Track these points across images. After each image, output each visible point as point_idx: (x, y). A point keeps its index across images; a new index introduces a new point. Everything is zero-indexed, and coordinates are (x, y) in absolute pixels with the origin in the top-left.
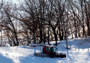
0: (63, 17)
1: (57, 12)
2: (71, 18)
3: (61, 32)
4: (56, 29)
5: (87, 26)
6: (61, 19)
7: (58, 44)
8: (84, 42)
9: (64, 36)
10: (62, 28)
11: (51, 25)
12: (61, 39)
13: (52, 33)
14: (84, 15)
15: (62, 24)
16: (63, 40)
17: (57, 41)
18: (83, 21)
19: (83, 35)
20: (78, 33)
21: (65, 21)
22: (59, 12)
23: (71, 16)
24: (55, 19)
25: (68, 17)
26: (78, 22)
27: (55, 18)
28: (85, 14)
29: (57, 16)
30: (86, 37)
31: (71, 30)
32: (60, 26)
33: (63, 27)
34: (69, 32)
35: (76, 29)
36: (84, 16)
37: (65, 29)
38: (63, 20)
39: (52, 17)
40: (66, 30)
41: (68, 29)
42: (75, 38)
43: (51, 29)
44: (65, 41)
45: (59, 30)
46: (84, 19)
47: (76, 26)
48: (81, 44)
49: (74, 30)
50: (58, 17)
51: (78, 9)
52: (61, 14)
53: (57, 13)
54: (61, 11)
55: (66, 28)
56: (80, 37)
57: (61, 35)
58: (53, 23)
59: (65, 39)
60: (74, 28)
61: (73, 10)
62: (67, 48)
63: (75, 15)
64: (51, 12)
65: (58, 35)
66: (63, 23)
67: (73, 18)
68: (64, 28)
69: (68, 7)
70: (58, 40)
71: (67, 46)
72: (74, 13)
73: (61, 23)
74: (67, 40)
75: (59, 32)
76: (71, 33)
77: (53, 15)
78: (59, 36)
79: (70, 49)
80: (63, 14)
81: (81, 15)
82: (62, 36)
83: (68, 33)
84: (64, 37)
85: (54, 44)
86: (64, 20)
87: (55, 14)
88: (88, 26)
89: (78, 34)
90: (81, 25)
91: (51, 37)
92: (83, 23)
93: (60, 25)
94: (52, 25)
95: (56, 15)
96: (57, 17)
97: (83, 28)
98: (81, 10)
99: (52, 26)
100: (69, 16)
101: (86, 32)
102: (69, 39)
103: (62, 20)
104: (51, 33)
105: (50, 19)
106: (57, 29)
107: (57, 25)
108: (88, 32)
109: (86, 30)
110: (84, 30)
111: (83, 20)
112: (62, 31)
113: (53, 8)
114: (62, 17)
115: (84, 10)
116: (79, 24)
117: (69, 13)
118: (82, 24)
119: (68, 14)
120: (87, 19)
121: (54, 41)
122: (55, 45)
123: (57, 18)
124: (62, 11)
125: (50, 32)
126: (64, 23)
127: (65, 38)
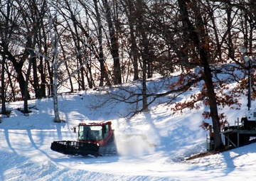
0: (42, 31)
1: (25, 16)
2: (67, 34)
3: (39, 74)
4: (22, 65)
5: (111, 56)
6: (36, 36)
7: (30, 108)
8: (105, 103)
9: (48, 86)
10: (41, 62)
11: (9, 54)
12: (40, 94)
13: (13, 76)
14: (103, 25)
15: (40, 51)
16: (45, 97)
17: (29, 102)
18: (100, 42)
19: (102, 81)
20: (87, 76)
21: (48, 41)
22: (32, 17)
23: (66, 28)
24: (21, 36)
25: (56, 30)
26: (86, 46)
27: (19, 34)
28: (104, 22)
29: (24, 29)
30: (111, 88)
31: (67, 69)
32: (35, 58)
33: (44, 59)
34: (61, 73)
35: (81, 64)
36: (102, 27)
37: (51, 65)
38: (43, 40)
39: (11, 32)
40: (52, 67)
41: (58, 66)
42: (79, 90)
43: (10, 67)
44: (52, 99)
45: (32, 70)
46: (103, 34)
47: (79, 57)
48: (96, 108)
49: (76, 68)
50: (28, 30)
51: (85, 8)
52: (38, 23)
53: (25, 19)
54: (36, 14)
55: (53, 61)
56: (94, 87)
57: (40, 83)
58: (15, 48)
59: (49, 94)
60: (74, 63)
61: (69, 10)
62: (57, 121)
63: (76, 23)
64: (7, 18)
65: (31, 82)
66: (43, 49)
67: (72, 32)
68: (47, 62)
69: (55, 3)
70: (29, 98)
71: (57, 116)
72: (73, 18)
73: (37, 49)
74: (56, 98)
75: (32, 74)
76: (66, 76)
77: (15, 26)
78: (34, 86)
79: (64, 122)
80: (42, 22)
81: (94, 24)
82: (43, 86)
83: (59, 76)
84: (47, 88)
85: (19, 109)
86: (45, 40)
87: (19, 22)
88: (113, 57)
89: (88, 78)
90: (95, 53)
91: (9, 89)
92: (101, 48)
93: (34, 54)
94: (13, 54)
95: (24, 27)
96: (26, 31)
97: (99, 61)
98: (94, 10)
99: (11, 58)
100: (58, 27)
101: (110, 72)
102: (61, 94)
103: (40, 39)
104: (9, 77)
105: (6, 36)
106: (27, 66)
107: (26, 53)
108: (114, 72)
109: (109, 68)
110: (103, 68)
111: (100, 38)
112: (41, 72)
113: (12, 4)
114: (40, 32)
115: (103, 11)
116: (88, 49)
117: (60, 18)
118: (97, 50)
119: (56, 22)
120: (111, 35)
121: (19, 99)
122: (22, 111)
123: (25, 35)
124: (40, 15)
125: (6, 75)
126: (46, 48)
127: (49, 91)
